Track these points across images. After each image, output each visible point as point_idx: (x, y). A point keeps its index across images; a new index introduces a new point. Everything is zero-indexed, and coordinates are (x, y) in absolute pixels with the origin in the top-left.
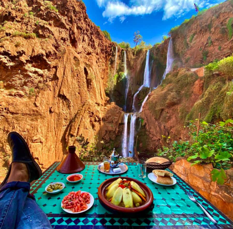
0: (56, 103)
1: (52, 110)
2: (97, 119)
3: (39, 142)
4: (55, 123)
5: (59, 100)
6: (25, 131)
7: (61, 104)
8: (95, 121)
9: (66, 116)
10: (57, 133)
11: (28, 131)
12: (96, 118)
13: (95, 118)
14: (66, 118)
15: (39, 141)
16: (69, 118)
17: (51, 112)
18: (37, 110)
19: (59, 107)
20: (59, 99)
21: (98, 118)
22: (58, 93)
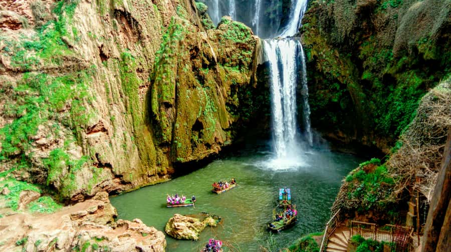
0: (110, 34)
1: (106, 52)
2: (208, 63)
3: (99, 131)
4: (118, 82)
5: (115, 25)
6: (64, 111)
7: (121, 36)
8: (204, 66)
9: (140, 64)
10: (128, 105)
11: (70, 110)
12: (205, 59)
13: (203, 61)
14: (141, 67)
15: (99, 128)
16: (146, 69)
17: (103, 57)
18: (74, 55)
19: (117, 43)
20: (114, 21)
21: (208, 59)
22: (108, 6)
